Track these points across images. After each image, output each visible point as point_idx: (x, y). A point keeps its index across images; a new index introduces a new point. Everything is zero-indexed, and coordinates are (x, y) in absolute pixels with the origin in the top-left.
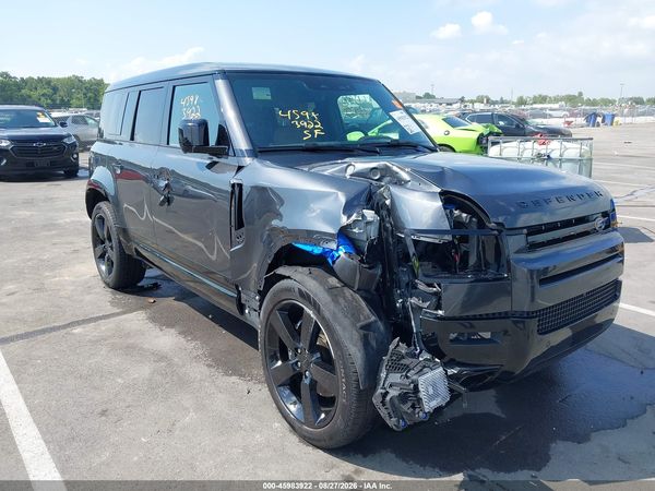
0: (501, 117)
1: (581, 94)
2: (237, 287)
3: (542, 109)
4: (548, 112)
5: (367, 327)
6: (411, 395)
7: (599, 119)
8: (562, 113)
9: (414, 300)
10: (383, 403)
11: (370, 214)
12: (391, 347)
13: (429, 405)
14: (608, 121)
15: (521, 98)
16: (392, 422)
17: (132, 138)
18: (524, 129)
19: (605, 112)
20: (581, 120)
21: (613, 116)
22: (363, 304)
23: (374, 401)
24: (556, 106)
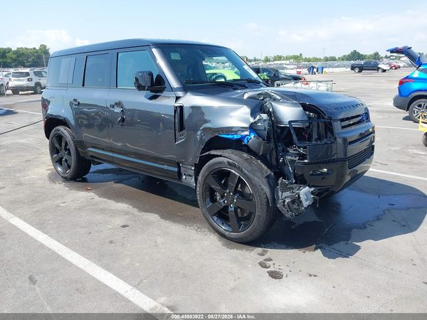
0: (265, 70)
1: (301, 55)
2: (178, 164)
3: (281, 64)
4: (285, 66)
5: (268, 177)
6: (297, 200)
7: (315, 70)
8: (292, 67)
9: (289, 158)
10: (284, 206)
11: (265, 116)
12: (279, 182)
13: (306, 204)
14: (320, 71)
15: (267, 57)
16: (288, 215)
17: (83, 85)
18: (278, 77)
19: (317, 66)
20: (305, 71)
21: (323, 68)
22: (263, 166)
23: (278, 206)
24: (288, 62)
